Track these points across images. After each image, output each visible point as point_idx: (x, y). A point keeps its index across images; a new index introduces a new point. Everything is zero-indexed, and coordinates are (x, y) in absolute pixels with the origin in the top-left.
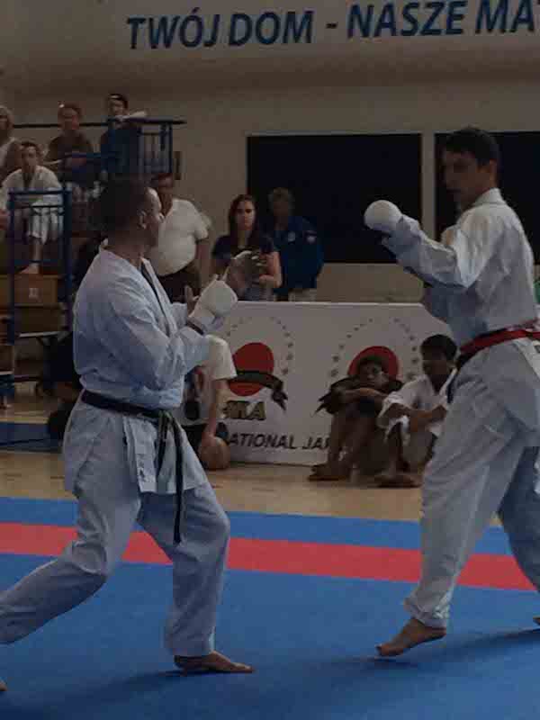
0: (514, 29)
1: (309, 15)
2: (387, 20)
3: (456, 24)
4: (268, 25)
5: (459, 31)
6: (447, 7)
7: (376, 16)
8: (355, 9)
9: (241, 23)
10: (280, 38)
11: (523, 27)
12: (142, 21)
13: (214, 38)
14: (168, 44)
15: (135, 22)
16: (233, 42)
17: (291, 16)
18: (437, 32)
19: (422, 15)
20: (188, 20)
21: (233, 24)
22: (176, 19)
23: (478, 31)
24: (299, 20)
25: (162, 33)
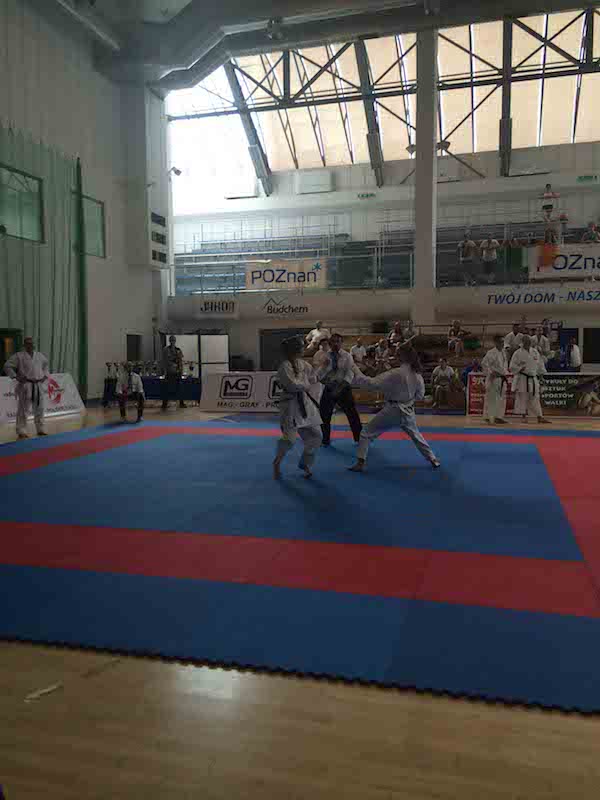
1: (553, 295)
2: (581, 296)
4: (538, 298)
7: (577, 295)
8: (570, 293)
9: (528, 297)
10: (543, 301)
12: (493, 296)
14: (502, 302)
15: (490, 296)
17: (547, 295)
19: (594, 295)
20: (509, 296)
21: (526, 297)
22: (505, 296)
24: (550, 295)
25: (499, 299)
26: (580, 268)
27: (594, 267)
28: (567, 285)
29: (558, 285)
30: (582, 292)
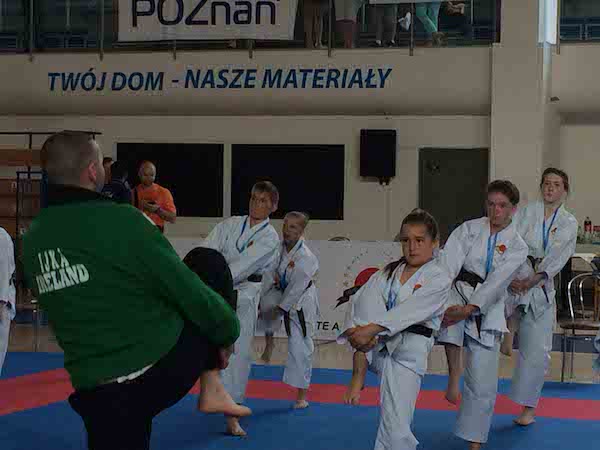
0: (285, 86)
1: (161, 75)
2: (209, 79)
3: (250, 83)
4: (136, 82)
5: (252, 86)
6: (245, 73)
7: (202, 76)
8: (190, 72)
9: (119, 78)
10: (143, 88)
11: (290, 85)
12: (57, 74)
13: (102, 86)
14: (73, 88)
15: (53, 75)
16: (114, 88)
17: (150, 75)
18: (239, 86)
19: (230, 77)
20: (86, 75)
21: (115, 78)
22: (79, 75)
23: (263, 86)
24: (155, 77)
25: (70, 82)
26: (206, 23)
27: (228, 22)
28: (183, 55)
29: (168, 55)
30: (210, 72)
